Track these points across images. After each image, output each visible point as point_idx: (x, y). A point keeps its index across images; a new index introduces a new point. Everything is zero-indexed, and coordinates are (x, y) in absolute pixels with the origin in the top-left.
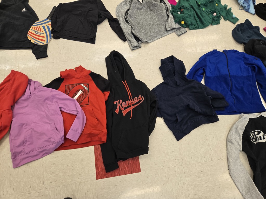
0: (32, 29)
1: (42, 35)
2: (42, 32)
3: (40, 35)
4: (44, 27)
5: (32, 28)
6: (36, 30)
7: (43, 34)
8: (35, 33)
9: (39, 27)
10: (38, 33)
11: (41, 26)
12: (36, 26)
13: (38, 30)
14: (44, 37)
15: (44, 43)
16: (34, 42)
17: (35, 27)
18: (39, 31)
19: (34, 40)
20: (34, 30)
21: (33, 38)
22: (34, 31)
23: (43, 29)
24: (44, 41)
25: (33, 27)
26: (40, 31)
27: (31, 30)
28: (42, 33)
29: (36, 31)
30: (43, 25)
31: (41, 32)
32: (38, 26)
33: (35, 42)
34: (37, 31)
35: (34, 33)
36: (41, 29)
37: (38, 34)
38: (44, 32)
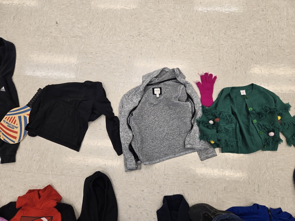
0: (5, 120)
1: (15, 130)
2: (17, 125)
3: (12, 129)
4: (20, 118)
5: (5, 119)
7: (17, 128)
8: (8, 126)
9: (15, 118)
10: (11, 126)
11: (17, 116)
12: (11, 116)
13: (12, 122)
14: (16, 132)
15: (14, 142)
16: (2, 139)
17: (9, 117)
18: (12, 124)
19: (3, 136)
20: (7, 121)
21: (3, 134)
22: (7, 123)
23: (18, 122)
24: (15, 138)
25: (6, 117)
26: (14, 123)
27: (4, 121)
28: (17, 126)
29: (9, 122)
30: (19, 115)
31: (15, 125)
32: (13, 116)
33: (4, 139)
34: (10, 123)
35: (6, 125)
36: (15, 121)
37: (10, 127)
38: (19, 126)
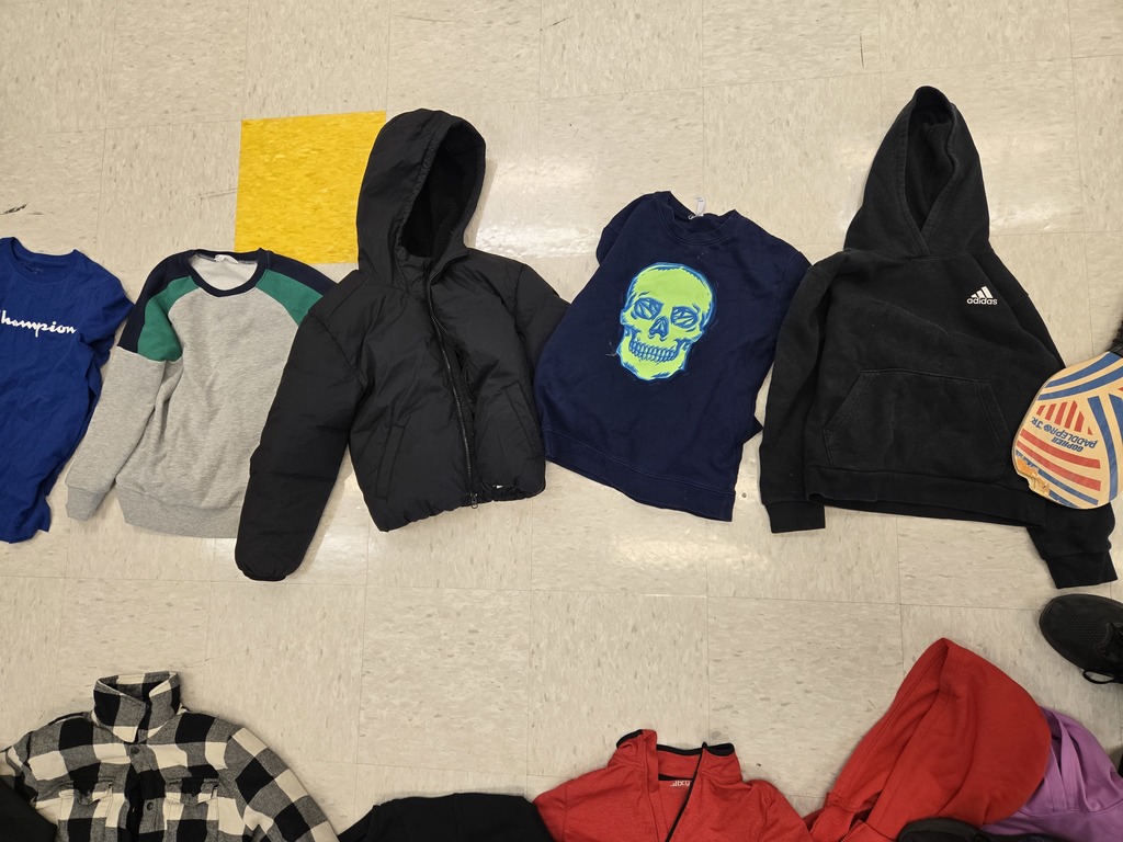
0: (1037, 417)
1: (1087, 453)
2: (1090, 432)
3: (1075, 452)
4: (1095, 404)
5: (1039, 413)
6: (1058, 421)
7: (1092, 444)
8: (1054, 440)
9: (1074, 406)
10: (1066, 439)
11: (1082, 400)
12: (1058, 402)
13: (1068, 425)
14: (1094, 464)
15: (1095, 502)
16: (1046, 494)
17: (1053, 407)
18: (1071, 430)
19: (1047, 482)
20: (1046, 422)
21: (1040, 472)
22: (1047, 428)
23: (1090, 421)
24: (1095, 485)
25: (1042, 408)
26: (1078, 428)
27: (1035, 421)
28: (1090, 438)
29: (1057, 426)
30: (1092, 393)
31: (1083, 434)
32: (1069, 400)
33: (1051, 493)
34: (1061, 428)
35: (1047, 438)
36: (1081, 418)
37: (1066, 444)
38: (1097, 435)
